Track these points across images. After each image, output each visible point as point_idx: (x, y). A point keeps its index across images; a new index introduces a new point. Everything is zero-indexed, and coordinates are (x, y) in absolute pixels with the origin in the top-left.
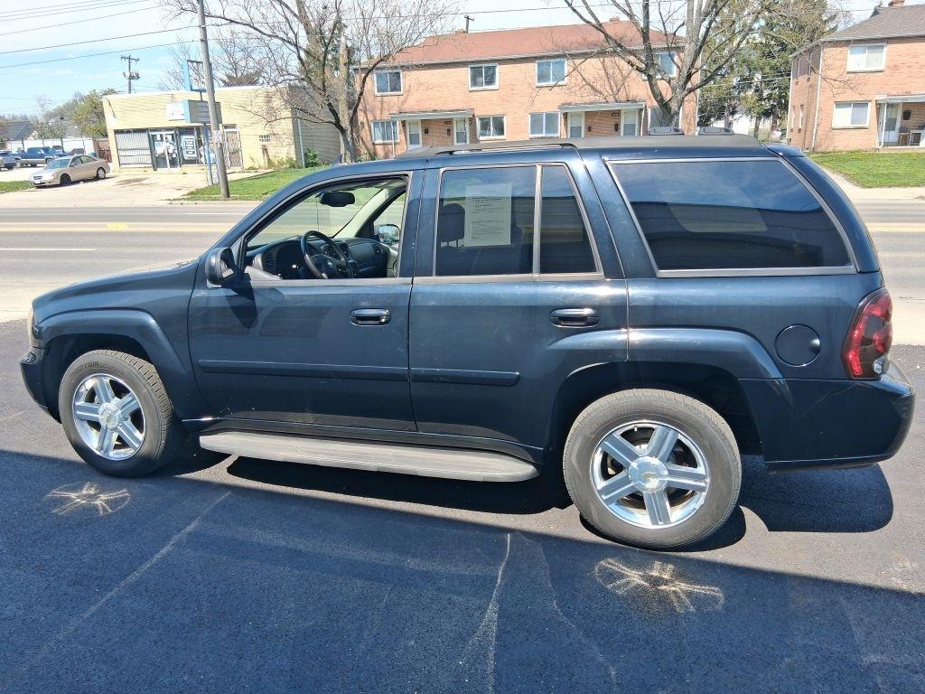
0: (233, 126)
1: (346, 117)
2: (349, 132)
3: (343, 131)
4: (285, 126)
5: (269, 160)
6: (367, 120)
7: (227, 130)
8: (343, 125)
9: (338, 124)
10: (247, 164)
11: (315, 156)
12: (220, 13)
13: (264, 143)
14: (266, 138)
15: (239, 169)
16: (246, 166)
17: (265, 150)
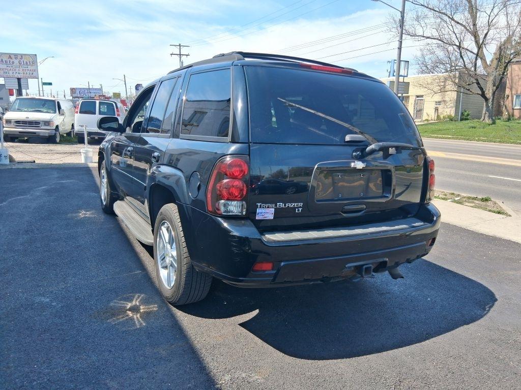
0: (422, 96)
1: (491, 91)
2: (491, 100)
3: (487, 100)
4: (452, 96)
5: (438, 116)
6: (512, 94)
7: (417, 99)
8: (487, 96)
9: (483, 95)
10: (425, 117)
11: (468, 115)
12: (421, 34)
13: (437, 106)
14: (439, 103)
15: (419, 120)
16: (424, 119)
17: (437, 109)
